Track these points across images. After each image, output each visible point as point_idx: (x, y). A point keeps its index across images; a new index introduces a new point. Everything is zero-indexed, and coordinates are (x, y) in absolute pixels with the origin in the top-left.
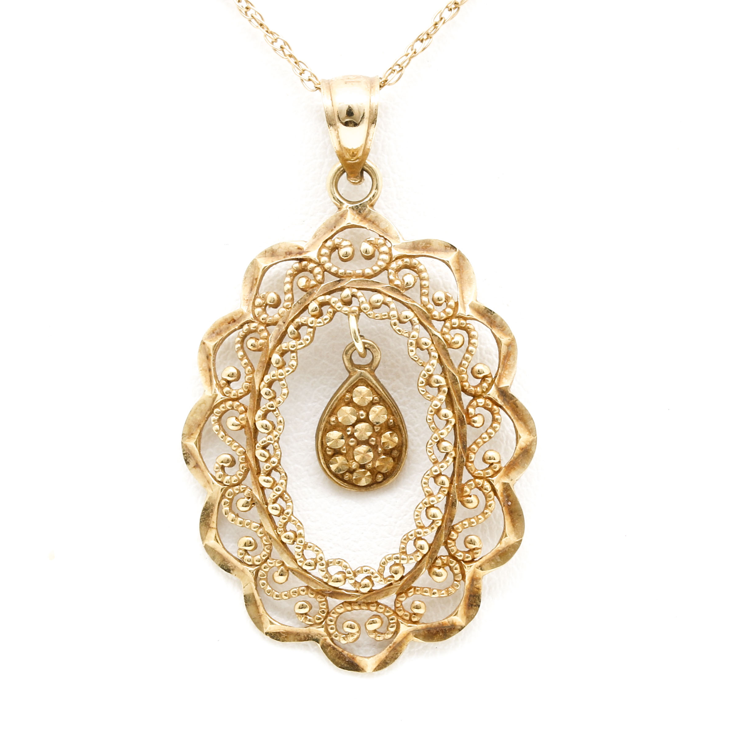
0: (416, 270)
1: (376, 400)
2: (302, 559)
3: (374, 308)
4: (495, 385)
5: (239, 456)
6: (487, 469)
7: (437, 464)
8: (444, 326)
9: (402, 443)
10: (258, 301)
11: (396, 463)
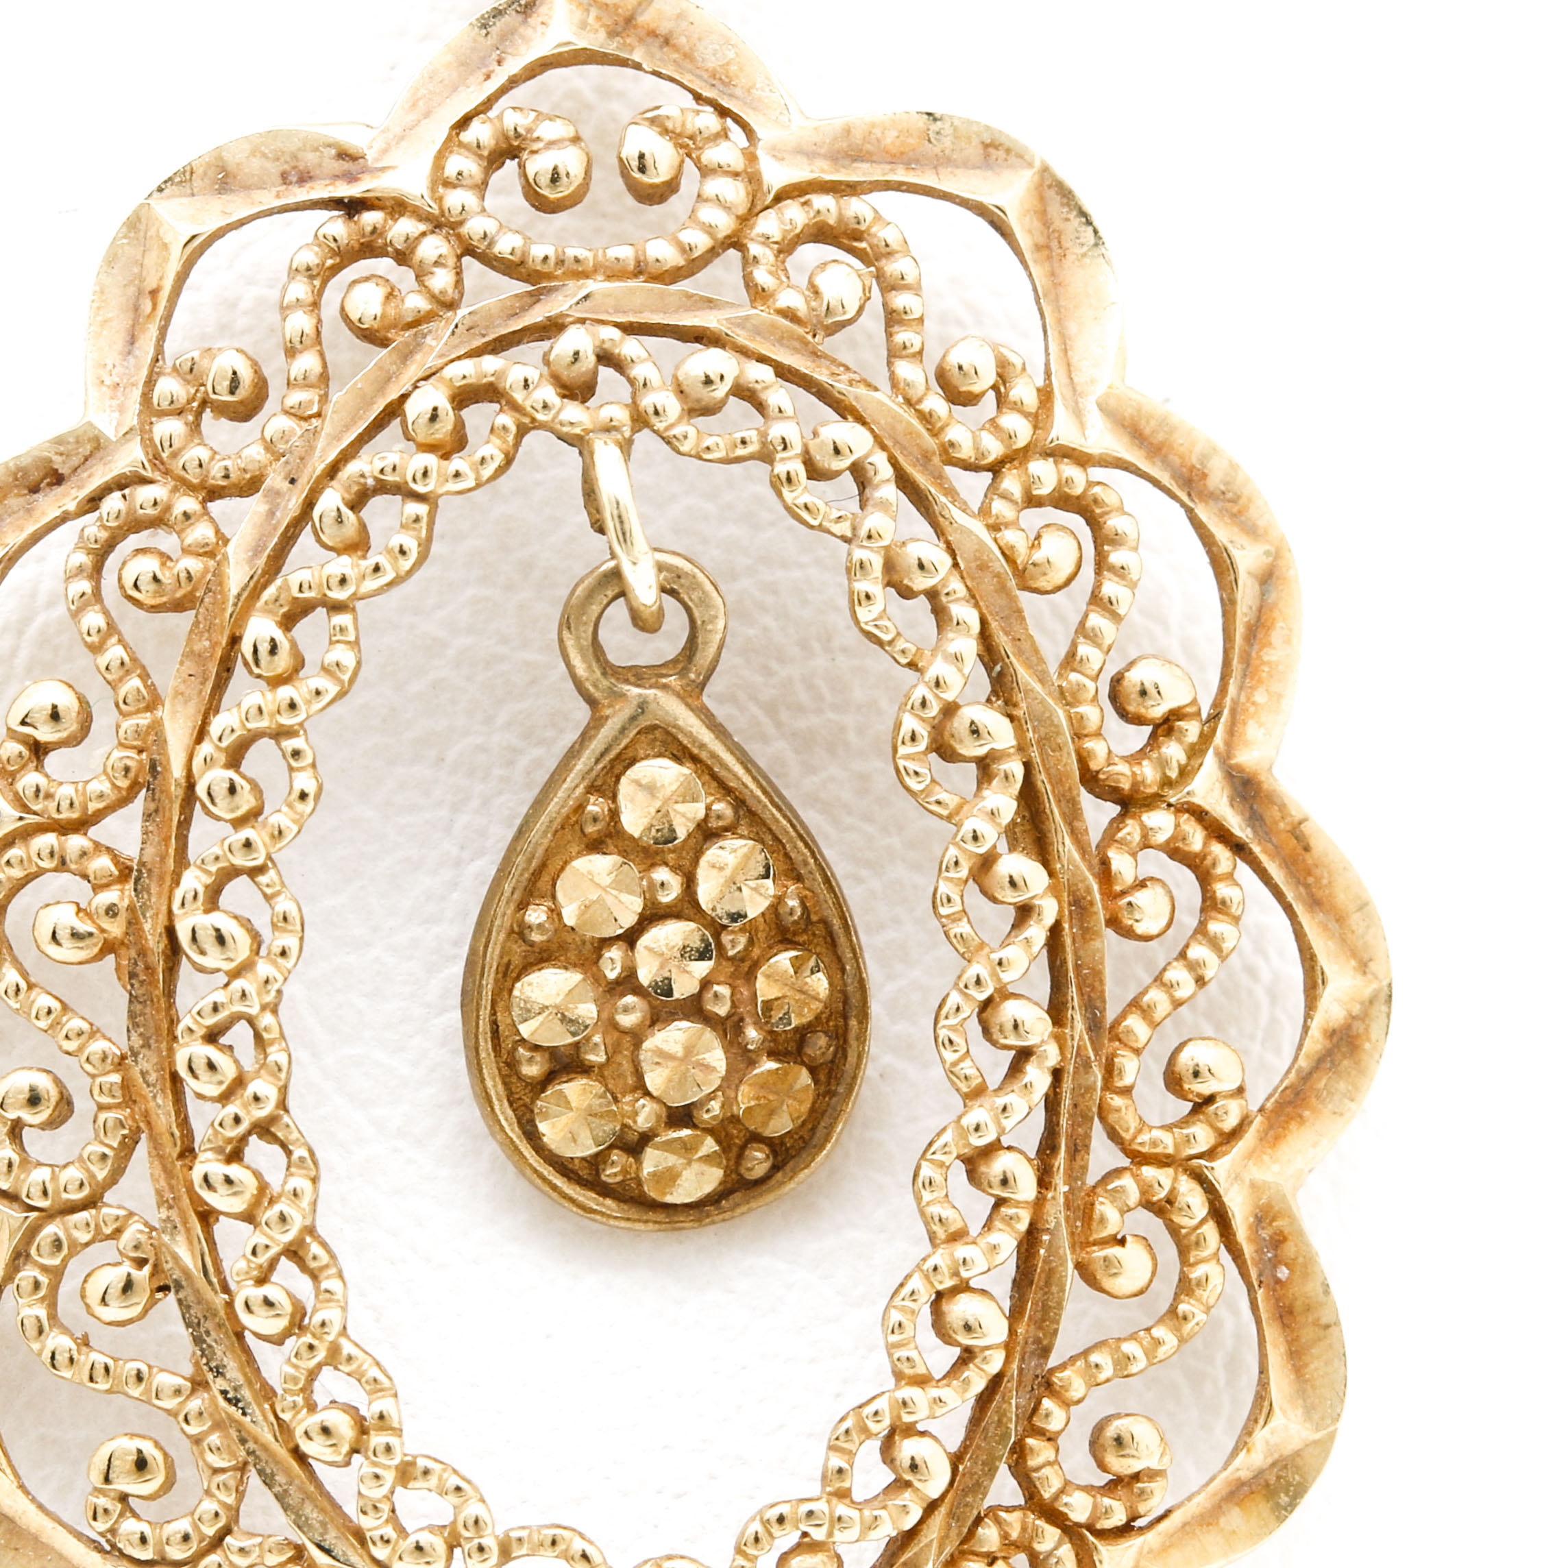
0: (863, 245)
1: (719, 817)
2: (389, 1532)
3: (700, 410)
4: (1217, 753)
5: (93, 1076)
6: (1185, 1122)
7: (986, 1101)
8: (993, 489)
9: (846, 1001)
10: (169, 387)
11: (822, 1089)
